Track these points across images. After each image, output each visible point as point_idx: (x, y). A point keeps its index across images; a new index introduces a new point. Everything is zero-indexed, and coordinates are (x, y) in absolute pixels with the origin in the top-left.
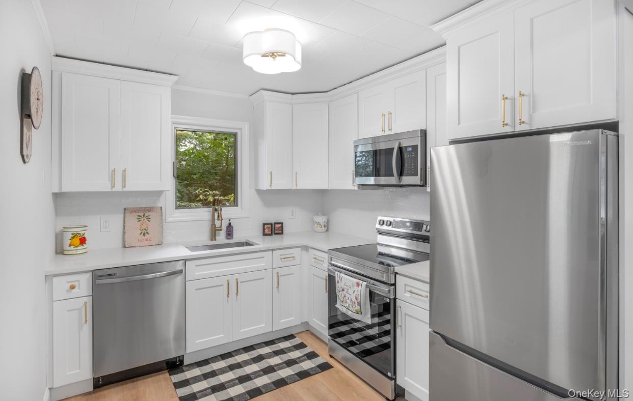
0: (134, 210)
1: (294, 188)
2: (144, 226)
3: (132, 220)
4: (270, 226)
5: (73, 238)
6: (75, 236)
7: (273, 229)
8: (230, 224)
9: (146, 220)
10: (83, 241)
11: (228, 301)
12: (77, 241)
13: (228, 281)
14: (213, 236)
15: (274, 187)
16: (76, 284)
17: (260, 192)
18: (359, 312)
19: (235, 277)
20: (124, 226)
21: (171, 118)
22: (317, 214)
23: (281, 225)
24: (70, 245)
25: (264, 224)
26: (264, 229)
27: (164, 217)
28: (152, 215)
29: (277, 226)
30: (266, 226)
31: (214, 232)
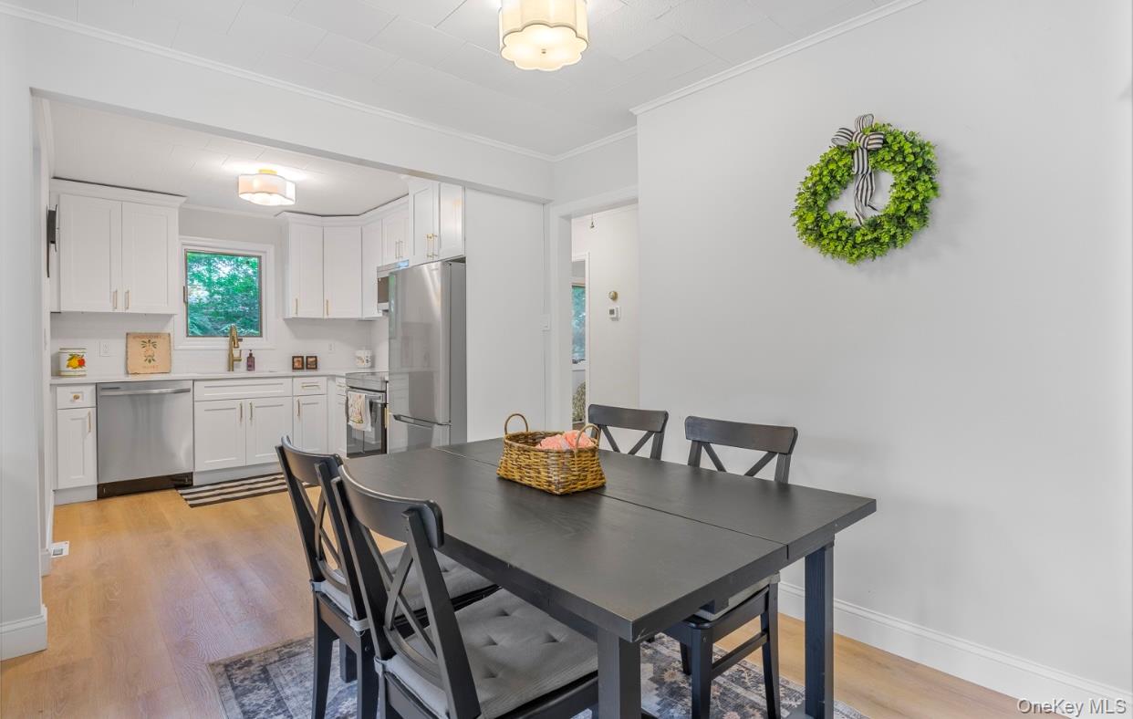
0: (137, 336)
1: (326, 317)
2: (150, 353)
3: (136, 346)
4: (300, 359)
5: (70, 360)
6: (73, 357)
7: (305, 364)
8: (251, 355)
9: (151, 347)
10: (82, 363)
11: (241, 424)
12: (75, 362)
13: (241, 405)
14: (231, 367)
15: (299, 316)
16: (80, 395)
17: (288, 321)
18: (361, 422)
19: (249, 401)
20: (127, 352)
21: (180, 239)
22: (360, 348)
23: (314, 359)
24: (68, 366)
25: (294, 357)
26: (293, 362)
27: (172, 345)
28: (159, 342)
29: (310, 360)
30: (295, 360)
31: (232, 363)
